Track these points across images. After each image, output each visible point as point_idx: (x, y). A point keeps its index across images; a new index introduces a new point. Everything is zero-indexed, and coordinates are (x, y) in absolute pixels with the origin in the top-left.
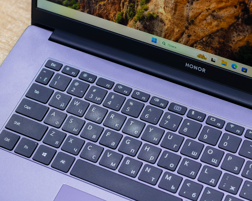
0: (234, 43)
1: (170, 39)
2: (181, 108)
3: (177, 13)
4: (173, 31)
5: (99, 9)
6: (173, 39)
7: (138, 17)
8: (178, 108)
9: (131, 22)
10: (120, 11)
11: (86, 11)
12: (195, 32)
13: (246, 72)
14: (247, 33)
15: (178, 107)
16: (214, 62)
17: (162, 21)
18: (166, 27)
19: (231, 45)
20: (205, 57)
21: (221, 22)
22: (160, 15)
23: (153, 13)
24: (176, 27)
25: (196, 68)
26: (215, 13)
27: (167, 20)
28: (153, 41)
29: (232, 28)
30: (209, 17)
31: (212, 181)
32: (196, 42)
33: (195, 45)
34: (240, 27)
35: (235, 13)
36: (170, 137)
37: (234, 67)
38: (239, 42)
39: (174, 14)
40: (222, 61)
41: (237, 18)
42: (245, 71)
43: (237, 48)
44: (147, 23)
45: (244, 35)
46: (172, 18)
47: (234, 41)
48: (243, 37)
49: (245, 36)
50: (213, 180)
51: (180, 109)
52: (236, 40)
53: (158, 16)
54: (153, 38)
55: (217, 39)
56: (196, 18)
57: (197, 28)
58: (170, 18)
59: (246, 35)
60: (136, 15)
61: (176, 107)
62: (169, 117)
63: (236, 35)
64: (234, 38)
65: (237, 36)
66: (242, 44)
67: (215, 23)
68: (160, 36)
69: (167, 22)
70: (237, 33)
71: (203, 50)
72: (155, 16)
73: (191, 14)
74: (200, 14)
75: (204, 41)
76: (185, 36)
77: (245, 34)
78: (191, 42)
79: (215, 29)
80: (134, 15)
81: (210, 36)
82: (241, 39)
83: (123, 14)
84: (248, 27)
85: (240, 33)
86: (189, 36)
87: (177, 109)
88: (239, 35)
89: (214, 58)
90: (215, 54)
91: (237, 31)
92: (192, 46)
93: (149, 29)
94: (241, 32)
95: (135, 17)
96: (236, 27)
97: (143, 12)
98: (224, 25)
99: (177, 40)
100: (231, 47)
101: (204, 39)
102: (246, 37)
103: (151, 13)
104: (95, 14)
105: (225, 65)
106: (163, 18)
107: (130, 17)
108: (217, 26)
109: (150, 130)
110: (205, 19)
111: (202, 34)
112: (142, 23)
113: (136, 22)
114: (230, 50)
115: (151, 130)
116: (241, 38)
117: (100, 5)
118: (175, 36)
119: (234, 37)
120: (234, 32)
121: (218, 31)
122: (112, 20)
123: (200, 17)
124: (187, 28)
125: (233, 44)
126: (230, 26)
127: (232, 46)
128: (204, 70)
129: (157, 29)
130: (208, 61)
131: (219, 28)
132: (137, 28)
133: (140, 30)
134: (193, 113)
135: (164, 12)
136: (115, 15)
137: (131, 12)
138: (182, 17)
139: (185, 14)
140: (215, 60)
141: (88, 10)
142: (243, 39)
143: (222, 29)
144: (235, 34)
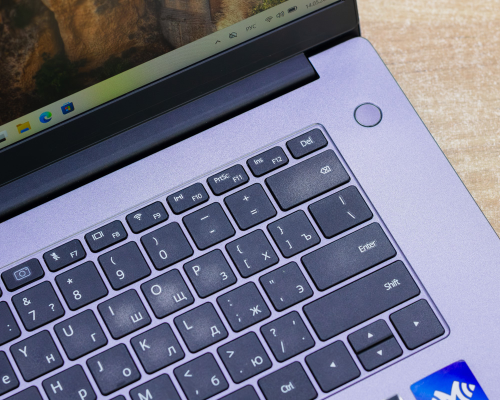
0: (19, 78)
2: (27, 268)
8: (22, 274)
13: (72, 109)
14: (33, 41)
15: (21, 270)
16: (4, 140)
19: (16, 85)
31: (215, 331)
34: (12, 41)
36: (69, 332)
37: (46, 118)
38: (28, 68)
40: (17, 126)
42: (70, 109)
43: (31, 83)
45: (29, 50)
47: (17, 74)
48: (30, 53)
49: (33, 50)
50: (214, 329)
51: (27, 271)
52: (21, 70)
59: (34, 44)
61: (17, 274)
62: (26, 302)
63: (14, 60)
64: (16, 69)
65: (18, 61)
66: (34, 68)
70: (13, 55)
77: (30, 47)
82: (29, 60)
84: (28, 28)
85: (20, 52)
87: (24, 277)
88: (20, 55)
91: (13, 51)
94: (21, 47)
96: (7, 47)
100: (18, 89)
102: (36, 49)
105: (27, 129)
109: (23, 354)
114: (19, 97)
115: (24, 352)
116: (27, 58)
119: (13, 67)
120: (9, 58)
125: (18, 81)
127: (18, 86)
134: (55, 256)
140: (3, 135)
142: (31, 57)
144: (12, 61)
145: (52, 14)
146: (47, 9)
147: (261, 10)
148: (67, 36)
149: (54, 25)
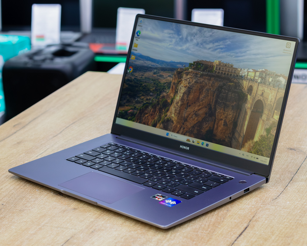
1: (175, 132)
2: (169, 160)
3: (180, 115)
4: (177, 127)
5: (144, 120)
6: (176, 132)
7: (162, 121)
8: (167, 160)
9: (158, 125)
10: (154, 119)
11: (138, 122)
12: (186, 126)
13: (208, 146)
14: (210, 122)
16: (194, 142)
17: (172, 122)
18: (174, 125)
20: (190, 140)
21: (199, 117)
22: (172, 118)
23: (169, 118)
24: (178, 124)
25: (185, 147)
26: (197, 113)
27: (175, 120)
28: (167, 135)
29: (203, 120)
30: (194, 115)
32: (186, 132)
33: (186, 134)
34: (207, 119)
35: (205, 111)
37: (203, 144)
39: (179, 116)
40: (198, 141)
41: (206, 114)
43: (205, 132)
44: (166, 124)
46: (177, 119)
47: (204, 128)
49: (209, 124)
53: (171, 119)
54: (167, 133)
55: (196, 128)
56: (188, 117)
57: (188, 123)
58: (176, 119)
60: (161, 120)
64: (204, 126)
66: (207, 129)
67: (196, 119)
68: (170, 131)
69: (175, 122)
71: (189, 136)
72: (170, 119)
73: (186, 115)
74: (190, 114)
75: (190, 131)
76: (182, 129)
78: (185, 132)
79: (196, 122)
80: (160, 120)
81: (193, 127)
83: (155, 120)
84: (211, 118)
86: (184, 129)
88: (206, 123)
89: (194, 140)
90: (195, 138)
91: (206, 121)
92: (184, 135)
93: (165, 128)
95: (161, 122)
96: (205, 119)
97: (164, 118)
98: (200, 119)
99: (178, 133)
100: (202, 132)
101: (190, 129)
103: (168, 117)
104: (142, 123)
105: (198, 144)
106: (173, 119)
107: (158, 122)
108: (197, 120)
110: (192, 117)
111: (190, 126)
112: (163, 125)
113: (160, 124)
114: (201, 134)
117: (145, 117)
118: (178, 129)
120: (204, 122)
121: (197, 123)
122: (150, 125)
123: (190, 116)
124: (183, 124)
125: (203, 130)
126: (203, 119)
128: (188, 148)
129: (170, 127)
130: (191, 143)
131: (198, 121)
132: (161, 128)
133: (162, 129)
135: (174, 116)
136: (151, 122)
137: (159, 119)
138: (182, 117)
139: (183, 115)
141: (139, 121)
142: (208, 125)
143: (199, 121)
144: (205, 124)
145: (216, 118)
146: (216, 116)
147: (251, 153)
148: (216, 126)
149: (215, 121)
